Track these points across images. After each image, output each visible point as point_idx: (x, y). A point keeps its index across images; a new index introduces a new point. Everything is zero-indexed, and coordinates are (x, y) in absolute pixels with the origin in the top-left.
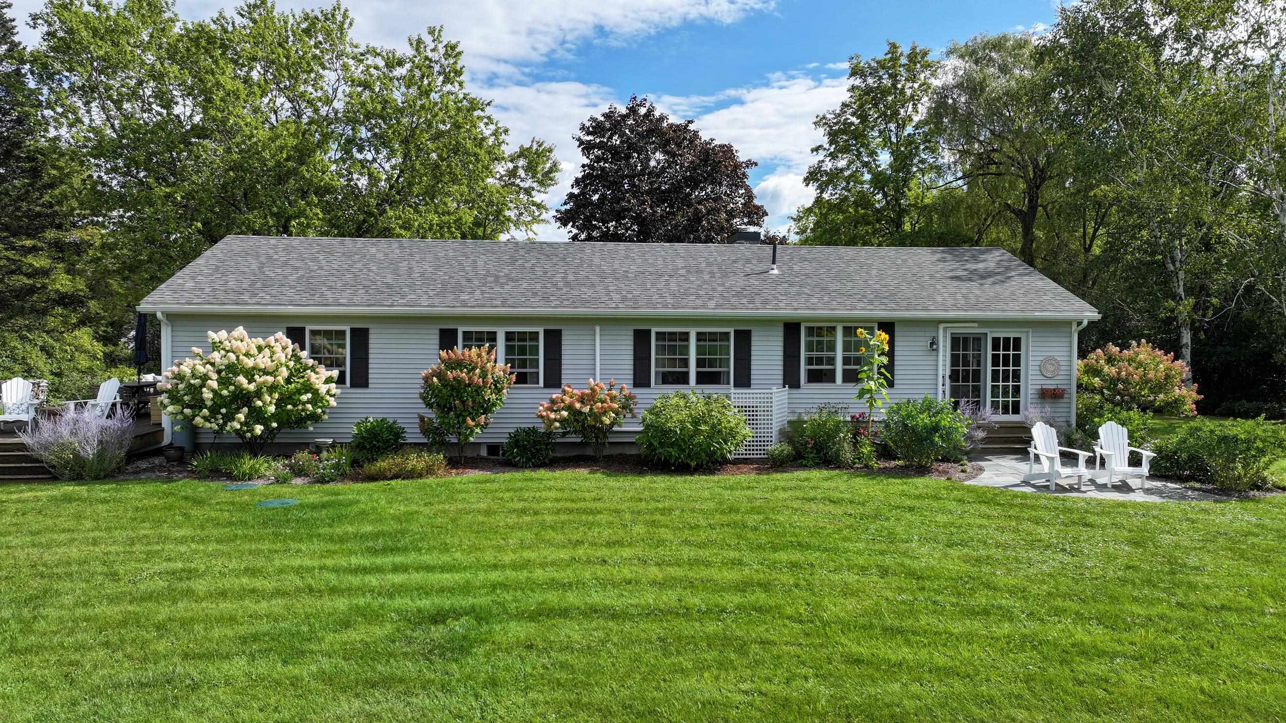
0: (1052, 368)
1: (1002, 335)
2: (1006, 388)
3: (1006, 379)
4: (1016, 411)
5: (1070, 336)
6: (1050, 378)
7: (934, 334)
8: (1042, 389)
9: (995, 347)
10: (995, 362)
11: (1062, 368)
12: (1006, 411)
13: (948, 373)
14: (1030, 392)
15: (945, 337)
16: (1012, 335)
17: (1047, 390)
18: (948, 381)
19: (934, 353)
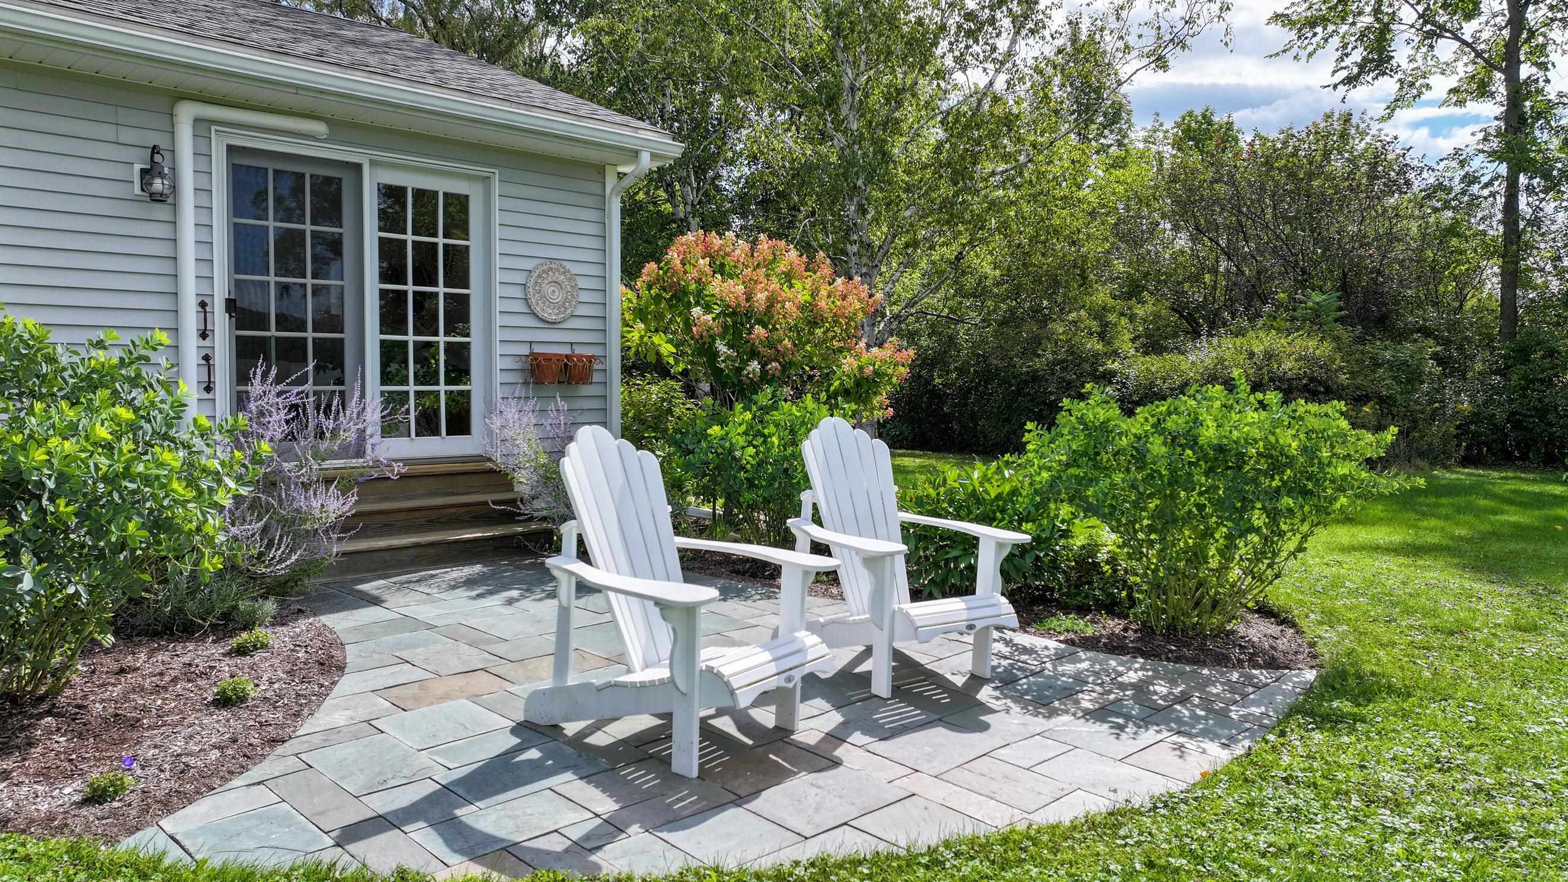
0: (558, 297)
1: (411, 181)
2: (425, 351)
3: (426, 323)
4: (460, 424)
5: (602, 207)
6: (551, 324)
7: (153, 139)
8: (534, 356)
9: (390, 220)
10: (391, 271)
11: (584, 297)
12: (428, 425)
13: (220, 292)
14: (499, 364)
15: (202, 155)
16: (442, 186)
17: (548, 358)
18: (221, 322)
19: (161, 212)
